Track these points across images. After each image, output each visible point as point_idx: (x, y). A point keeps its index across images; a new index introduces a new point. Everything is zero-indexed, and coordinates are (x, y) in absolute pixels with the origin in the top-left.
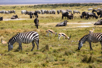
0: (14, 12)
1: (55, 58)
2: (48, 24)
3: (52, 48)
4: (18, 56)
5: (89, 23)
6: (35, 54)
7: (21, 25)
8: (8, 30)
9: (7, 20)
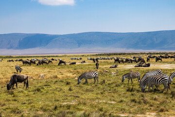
1: (109, 88)
2: (105, 66)
3: (107, 82)
4: (85, 87)
5: (131, 66)
6: (96, 86)
7: (88, 67)
8: (79, 70)
9: (78, 64)
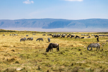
0: (89, 35)
1: (106, 54)
2: (103, 40)
3: (104, 50)
4: (91, 53)
6: (97, 52)
7: (92, 40)
8: (87, 42)
9: (86, 38)
